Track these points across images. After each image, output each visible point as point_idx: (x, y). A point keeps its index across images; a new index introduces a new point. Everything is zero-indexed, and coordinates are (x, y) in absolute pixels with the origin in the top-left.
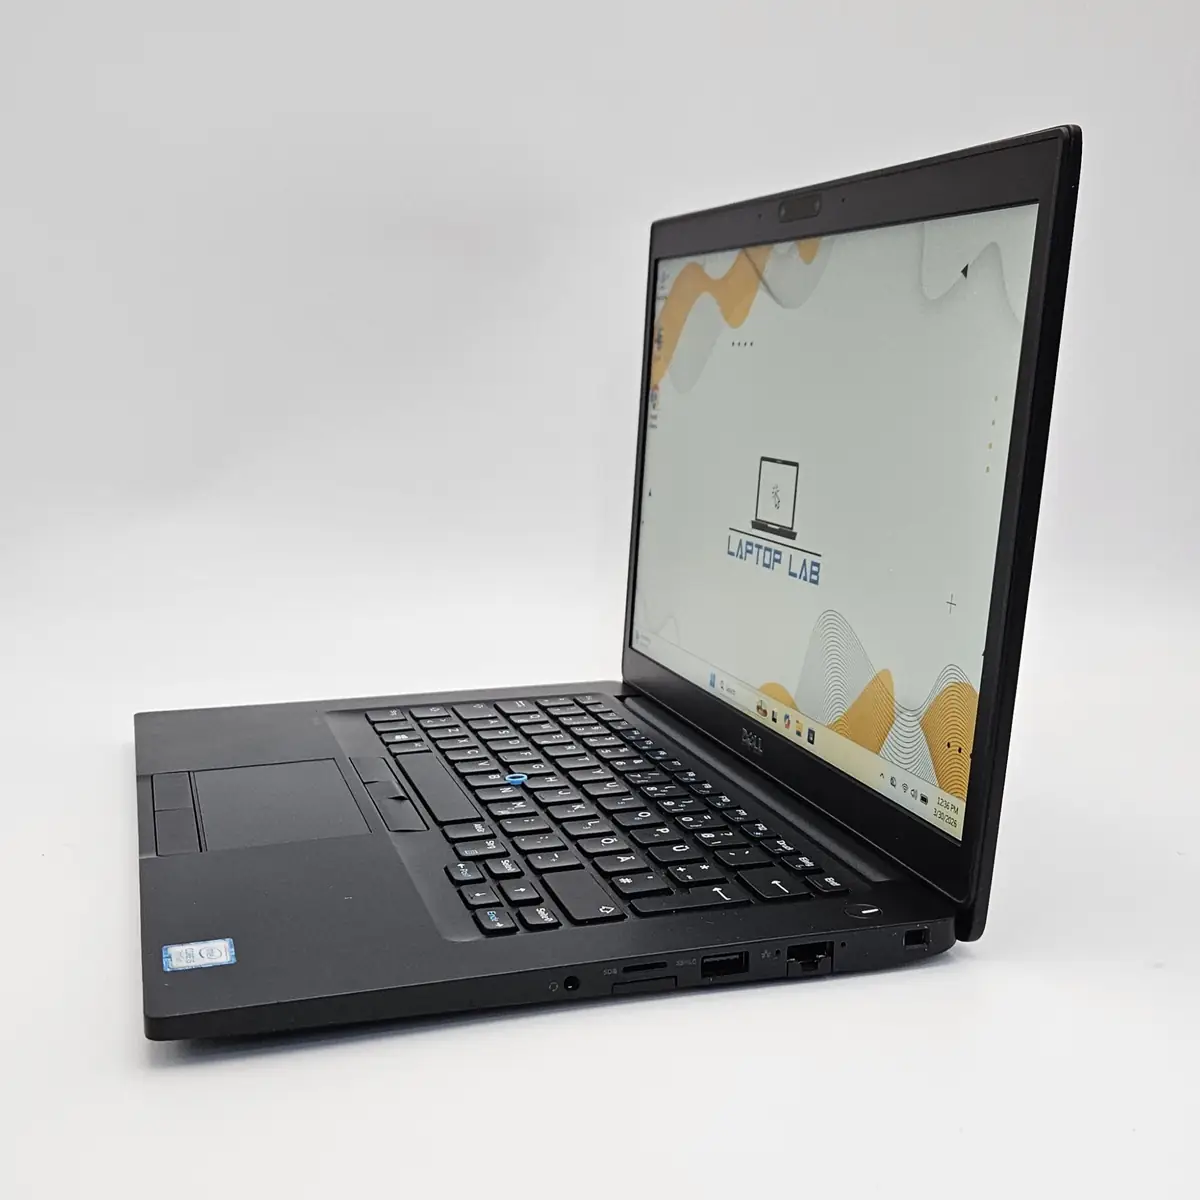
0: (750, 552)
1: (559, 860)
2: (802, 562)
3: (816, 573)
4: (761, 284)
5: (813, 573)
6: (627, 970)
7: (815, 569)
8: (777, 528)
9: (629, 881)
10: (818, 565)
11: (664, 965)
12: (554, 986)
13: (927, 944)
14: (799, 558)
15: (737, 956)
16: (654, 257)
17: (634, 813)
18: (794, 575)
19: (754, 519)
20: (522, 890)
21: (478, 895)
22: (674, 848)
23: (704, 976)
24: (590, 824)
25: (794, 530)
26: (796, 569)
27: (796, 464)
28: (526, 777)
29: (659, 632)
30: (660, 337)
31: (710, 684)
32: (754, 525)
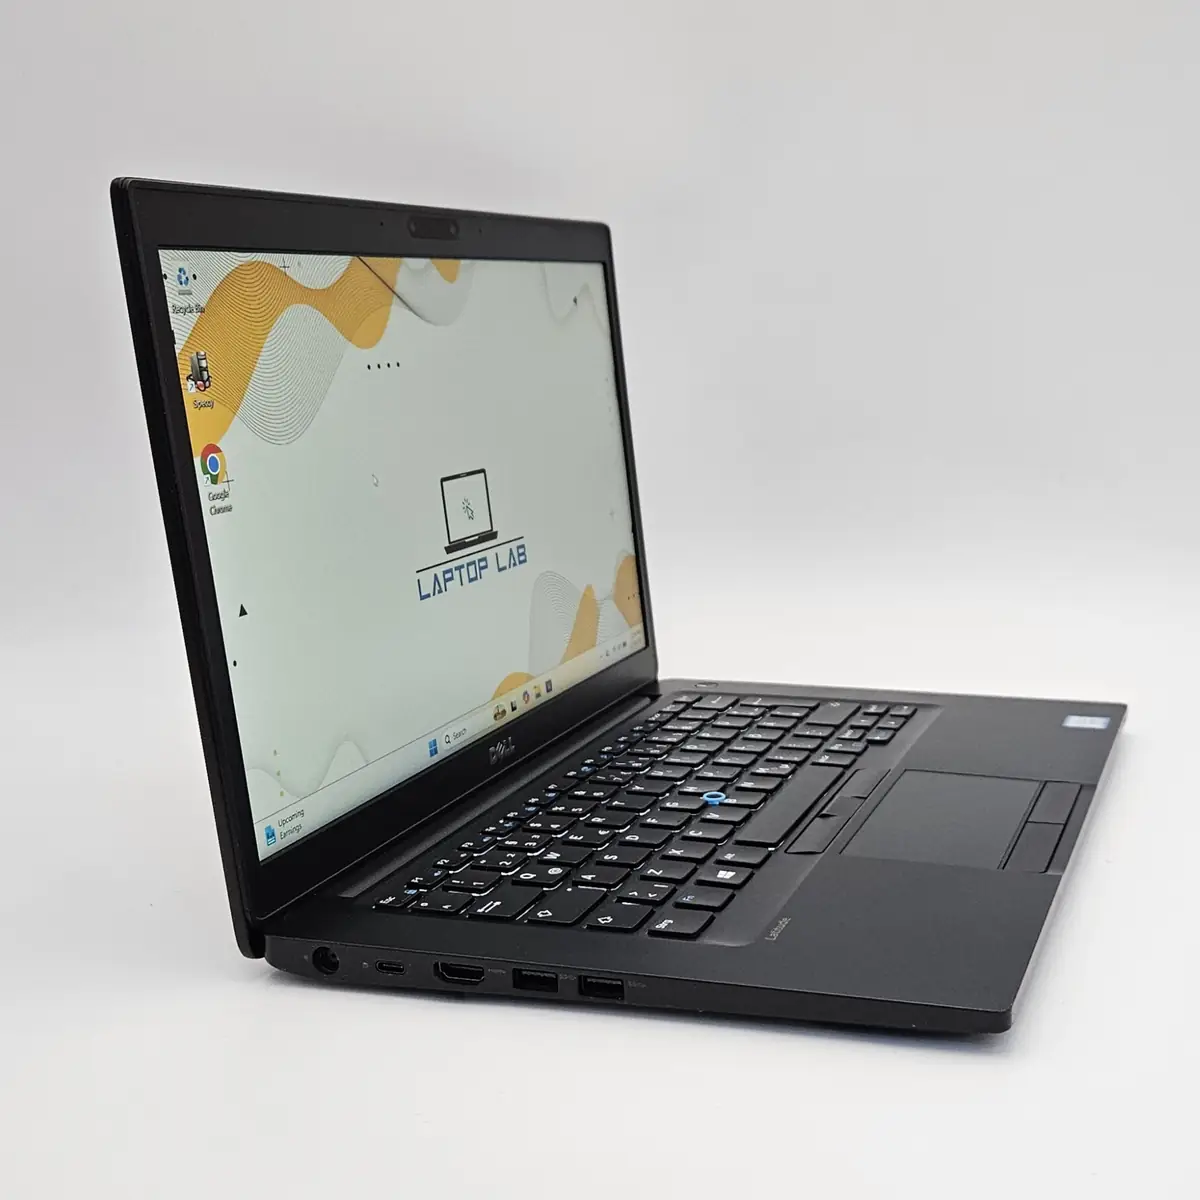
0: (451, 579)
2: (509, 552)
3: (523, 554)
4: (395, 297)
5: (520, 555)
7: (521, 551)
8: (477, 537)
10: (523, 546)
14: (504, 551)
18: (504, 568)
19: (447, 544)
25: (494, 530)
26: (504, 562)
27: (483, 471)
29: (321, 783)
30: (203, 369)
31: (432, 755)
32: (449, 550)
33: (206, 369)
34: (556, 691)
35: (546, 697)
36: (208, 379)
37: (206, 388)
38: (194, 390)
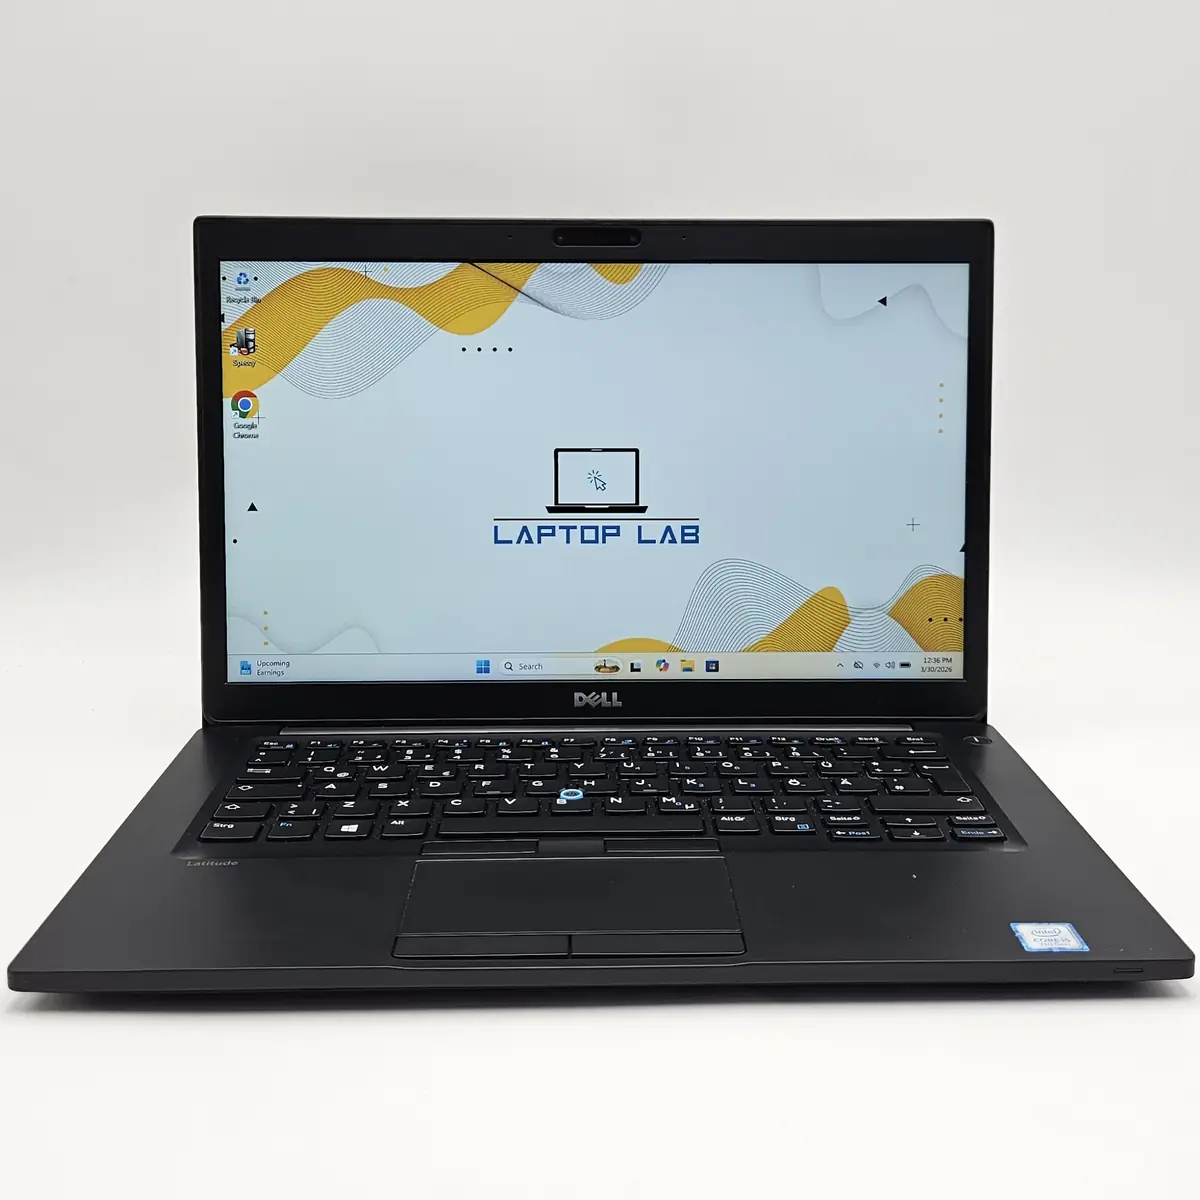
0: (551, 535)
2: (664, 528)
5: (685, 534)
7: (689, 531)
8: (607, 506)
10: (694, 527)
19: (552, 505)
25: (640, 506)
27: (635, 450)
29: (316, 650)
30: (248, 341)
31: (479, 671)
32: (550, 510)
33: (253, 341)
34: (723, 674)
35: (700, 674)
36: (254, 347)
37: (249, 353)
38: (236, 354)
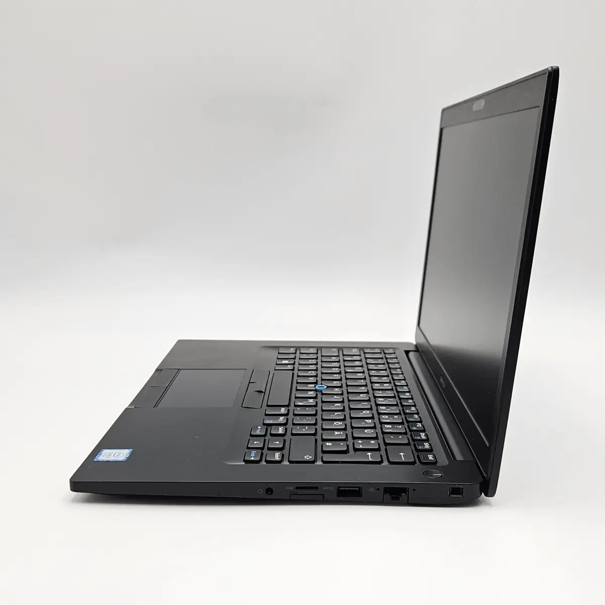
1: (306, 430)
6: (297, 488)
9: (330, 444)
11: (317, 488)
12: (260, 491)
13: (462, 495)
15: (358, 489)
16: (443, 126)
17: (361, 411)
20: (277, 443)
21: (255, 442)
22: (366, 431)
23: (338, 496)
24: (336, 414)
28: (326, 387)
